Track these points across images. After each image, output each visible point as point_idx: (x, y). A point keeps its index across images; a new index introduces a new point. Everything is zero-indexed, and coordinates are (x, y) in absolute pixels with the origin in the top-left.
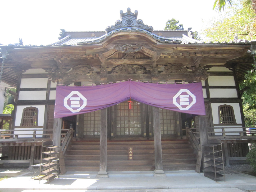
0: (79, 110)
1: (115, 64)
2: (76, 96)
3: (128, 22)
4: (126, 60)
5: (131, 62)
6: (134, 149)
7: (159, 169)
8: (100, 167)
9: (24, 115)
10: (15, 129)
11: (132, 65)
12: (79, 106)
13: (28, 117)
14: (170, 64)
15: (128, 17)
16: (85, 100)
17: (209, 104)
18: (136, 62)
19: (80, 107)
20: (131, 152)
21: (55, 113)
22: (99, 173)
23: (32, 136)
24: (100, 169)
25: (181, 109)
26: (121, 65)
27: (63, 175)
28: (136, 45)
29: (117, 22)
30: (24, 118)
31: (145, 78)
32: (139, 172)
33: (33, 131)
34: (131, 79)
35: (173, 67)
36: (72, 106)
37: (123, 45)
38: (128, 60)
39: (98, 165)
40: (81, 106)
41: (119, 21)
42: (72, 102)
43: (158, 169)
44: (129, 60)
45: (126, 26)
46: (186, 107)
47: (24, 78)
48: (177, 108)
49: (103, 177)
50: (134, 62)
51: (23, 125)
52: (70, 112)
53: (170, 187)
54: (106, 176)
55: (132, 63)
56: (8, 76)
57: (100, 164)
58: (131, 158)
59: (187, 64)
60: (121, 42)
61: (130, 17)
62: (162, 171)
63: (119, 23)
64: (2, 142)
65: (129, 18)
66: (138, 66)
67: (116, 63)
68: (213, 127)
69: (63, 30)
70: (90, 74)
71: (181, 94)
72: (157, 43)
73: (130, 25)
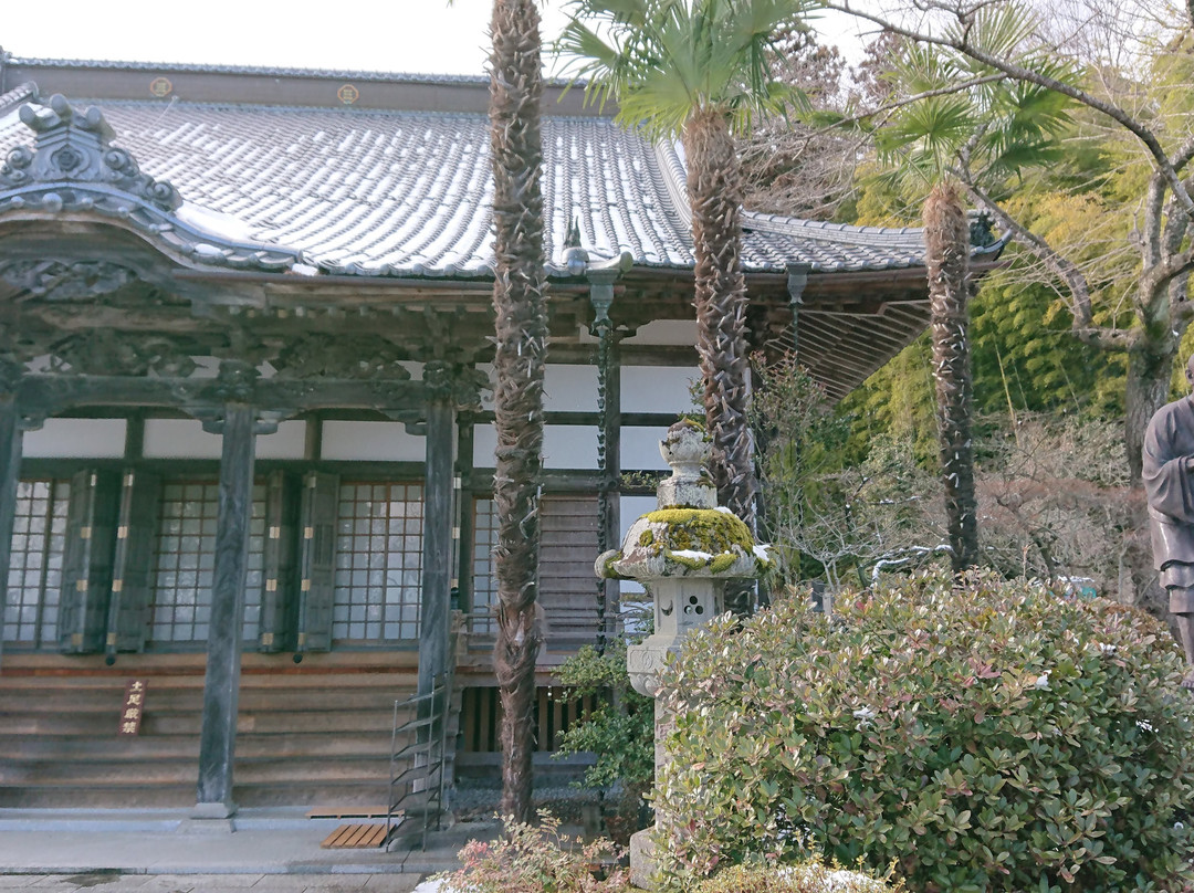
3: (60, 157)
4: (111, 309)
5: (137, 320)
7: (210, 801)
11: (141, 334)
14: (318, 334)
15: (64, 136)
17: (612, 500)
18: (161, 324)
26: (90, 332)
28: (96, 262)
29: (9, 157)
31: (196, 398)
35: (331, 350)
37: (38, 263)
38: (123, 311)
41: (17, 152)
44: (127, 314)
45: (51, 176)
50: (150, 324)
55: (138, 324)
58: (129, 728)
59: (402, 336)
60: (29, 250)
61: (71, 136)
63: (21, 163)
65: (68, 139)
66: (168, 342)
67: (64, 323)
68: (616, 609)
72: (185, 262)
73: (71, 175)
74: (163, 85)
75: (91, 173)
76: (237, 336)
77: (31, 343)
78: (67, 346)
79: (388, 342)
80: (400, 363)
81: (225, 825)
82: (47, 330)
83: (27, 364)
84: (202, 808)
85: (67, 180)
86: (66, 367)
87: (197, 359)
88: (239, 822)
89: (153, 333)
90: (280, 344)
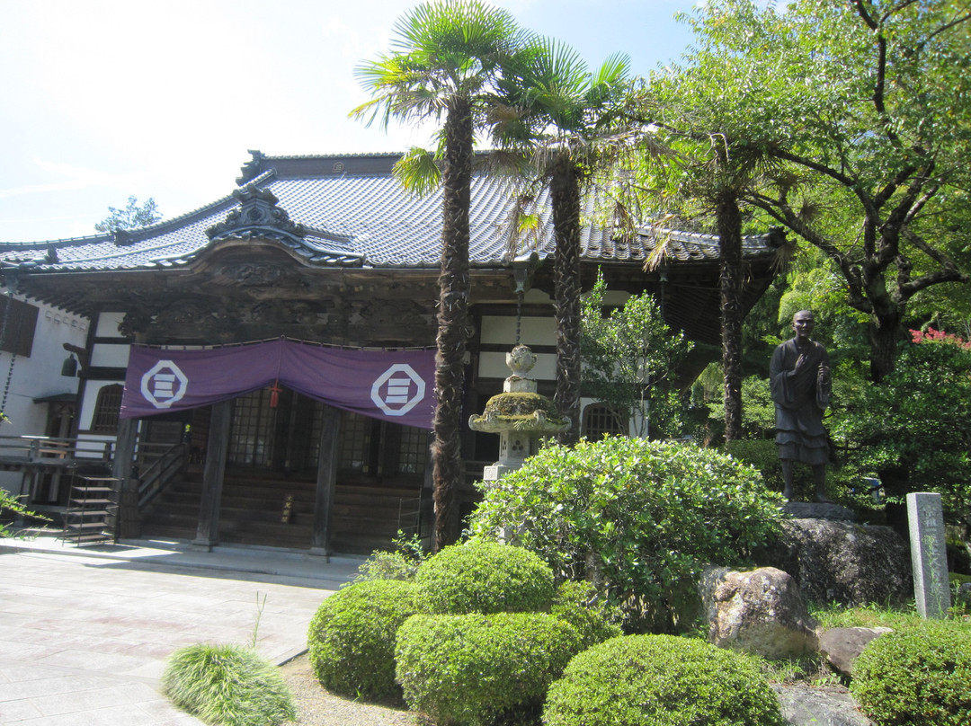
0: (168, 404)
1: (258, 298)
2: (166, 371)
3: (252, 214)
6: (295, 499)
7: (318, 547)
8: (198, 529)
9: (101, 405)
10: (81, 437)
11: (292, 301)
12: (169, 394)
13: (110, 410)
14: (379, 300)
16: (184, 380)
18: (303, 296)
19: (172, 396)
20: (288, 505)
21: (123, 407)
22: (193, 541)
23: (101, 456)
24: (198, 534)
25: (389, 412)
26: (270, 300)
27: (126, 540)
30: (100, 410)
32: (288, 549)
33: (105, 444)
34: (286, 336)
35: (386, 308)
36: (157, 393)
39: (194, 526)
40: (174, 394)
42: (158, 385)
43: (315, 546)
46: (399, 409)
47: (106, 311)
48: (379, 410)
49: (198, 551)
51: (96, 428)
52: (150, 405)
53: (279, 572)
54: (206, 549)
56: (75, 302)
57: (200, 524)
58: (285, 519)
59: (424, 300)
60: (237, 260)
61: (257, 203)
62: (322, 551)
63: (235, 218)
64: (40, 464)
65: (255, 205)
67: (258, 296)
69: (257, 154)
70: (202, 321)
71: (392, 377)
72: (306, 264)
73: (256, 222)
74: (340, 166)
75: (266, 220)
76: (338, 301)
77: (243, 307)
78: (259, 308)
79: (416, 304)
80: (421, 315)
81: (324, 559)
82: (251, 300)
83: (242, 318)
84: (314, 549)
85: (255, 225)
86: (259, 319)
87: (319, 315)
88: (332, 558)
89: (300, 301)
90: (360, 306)
